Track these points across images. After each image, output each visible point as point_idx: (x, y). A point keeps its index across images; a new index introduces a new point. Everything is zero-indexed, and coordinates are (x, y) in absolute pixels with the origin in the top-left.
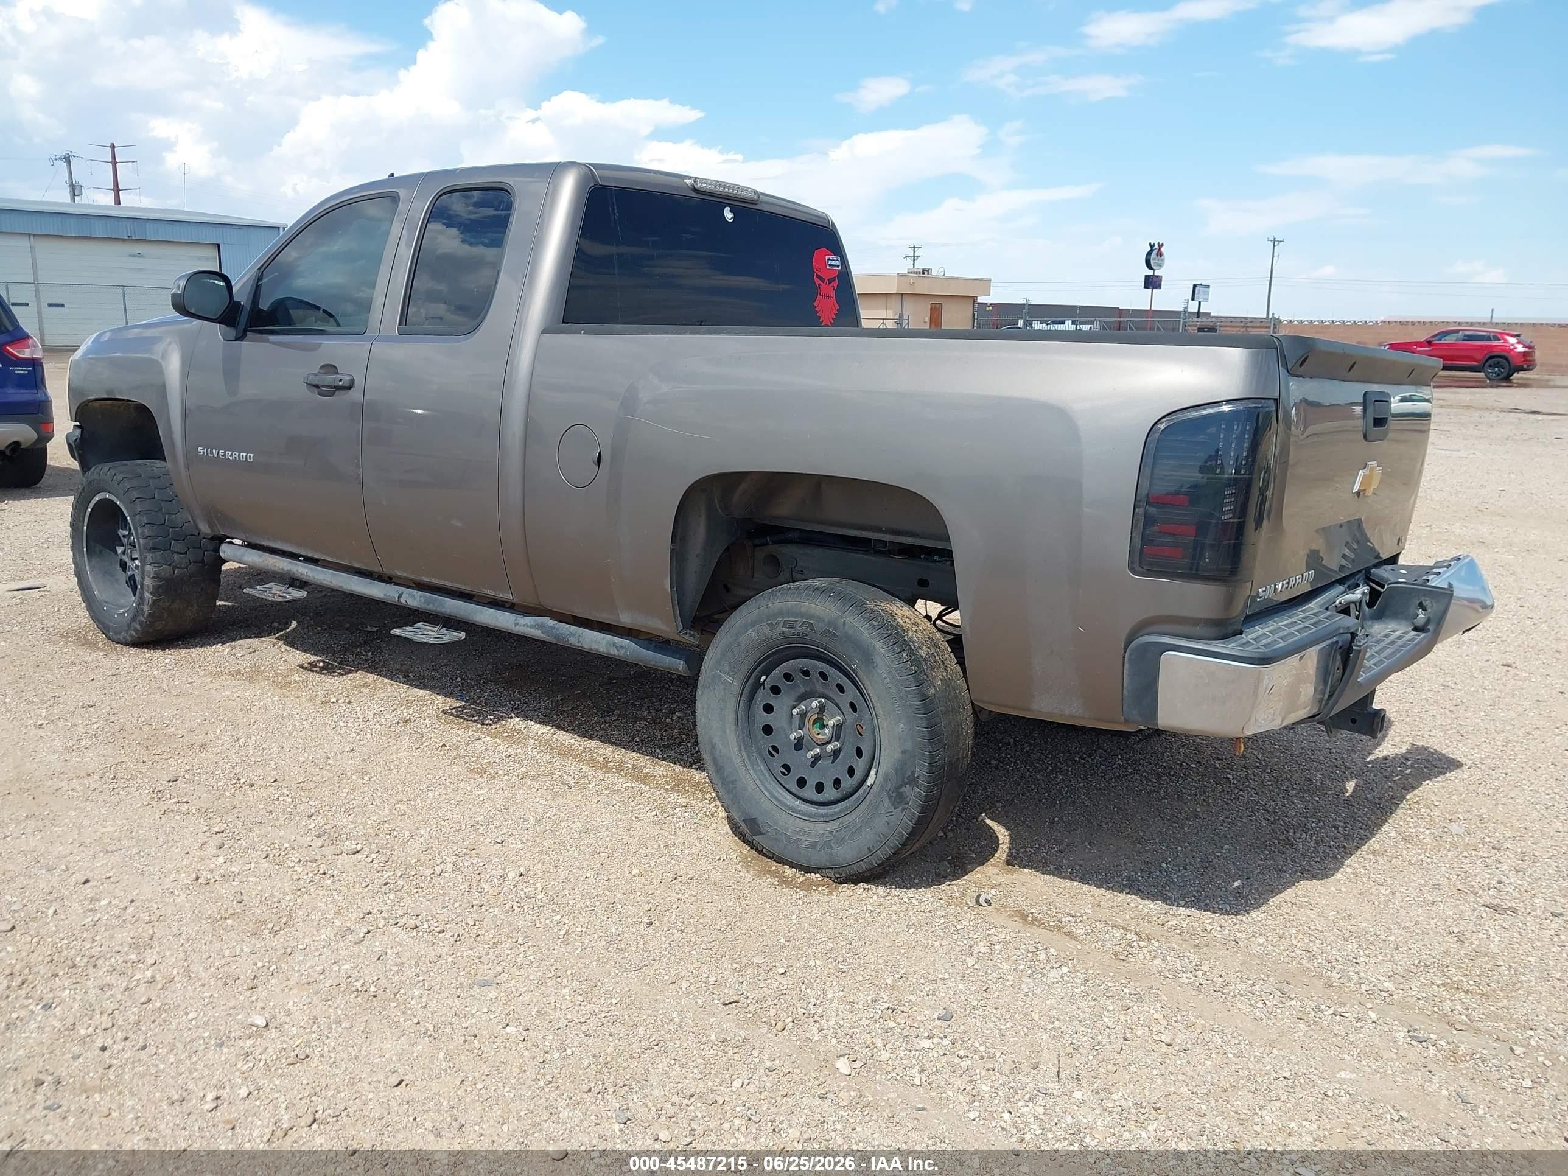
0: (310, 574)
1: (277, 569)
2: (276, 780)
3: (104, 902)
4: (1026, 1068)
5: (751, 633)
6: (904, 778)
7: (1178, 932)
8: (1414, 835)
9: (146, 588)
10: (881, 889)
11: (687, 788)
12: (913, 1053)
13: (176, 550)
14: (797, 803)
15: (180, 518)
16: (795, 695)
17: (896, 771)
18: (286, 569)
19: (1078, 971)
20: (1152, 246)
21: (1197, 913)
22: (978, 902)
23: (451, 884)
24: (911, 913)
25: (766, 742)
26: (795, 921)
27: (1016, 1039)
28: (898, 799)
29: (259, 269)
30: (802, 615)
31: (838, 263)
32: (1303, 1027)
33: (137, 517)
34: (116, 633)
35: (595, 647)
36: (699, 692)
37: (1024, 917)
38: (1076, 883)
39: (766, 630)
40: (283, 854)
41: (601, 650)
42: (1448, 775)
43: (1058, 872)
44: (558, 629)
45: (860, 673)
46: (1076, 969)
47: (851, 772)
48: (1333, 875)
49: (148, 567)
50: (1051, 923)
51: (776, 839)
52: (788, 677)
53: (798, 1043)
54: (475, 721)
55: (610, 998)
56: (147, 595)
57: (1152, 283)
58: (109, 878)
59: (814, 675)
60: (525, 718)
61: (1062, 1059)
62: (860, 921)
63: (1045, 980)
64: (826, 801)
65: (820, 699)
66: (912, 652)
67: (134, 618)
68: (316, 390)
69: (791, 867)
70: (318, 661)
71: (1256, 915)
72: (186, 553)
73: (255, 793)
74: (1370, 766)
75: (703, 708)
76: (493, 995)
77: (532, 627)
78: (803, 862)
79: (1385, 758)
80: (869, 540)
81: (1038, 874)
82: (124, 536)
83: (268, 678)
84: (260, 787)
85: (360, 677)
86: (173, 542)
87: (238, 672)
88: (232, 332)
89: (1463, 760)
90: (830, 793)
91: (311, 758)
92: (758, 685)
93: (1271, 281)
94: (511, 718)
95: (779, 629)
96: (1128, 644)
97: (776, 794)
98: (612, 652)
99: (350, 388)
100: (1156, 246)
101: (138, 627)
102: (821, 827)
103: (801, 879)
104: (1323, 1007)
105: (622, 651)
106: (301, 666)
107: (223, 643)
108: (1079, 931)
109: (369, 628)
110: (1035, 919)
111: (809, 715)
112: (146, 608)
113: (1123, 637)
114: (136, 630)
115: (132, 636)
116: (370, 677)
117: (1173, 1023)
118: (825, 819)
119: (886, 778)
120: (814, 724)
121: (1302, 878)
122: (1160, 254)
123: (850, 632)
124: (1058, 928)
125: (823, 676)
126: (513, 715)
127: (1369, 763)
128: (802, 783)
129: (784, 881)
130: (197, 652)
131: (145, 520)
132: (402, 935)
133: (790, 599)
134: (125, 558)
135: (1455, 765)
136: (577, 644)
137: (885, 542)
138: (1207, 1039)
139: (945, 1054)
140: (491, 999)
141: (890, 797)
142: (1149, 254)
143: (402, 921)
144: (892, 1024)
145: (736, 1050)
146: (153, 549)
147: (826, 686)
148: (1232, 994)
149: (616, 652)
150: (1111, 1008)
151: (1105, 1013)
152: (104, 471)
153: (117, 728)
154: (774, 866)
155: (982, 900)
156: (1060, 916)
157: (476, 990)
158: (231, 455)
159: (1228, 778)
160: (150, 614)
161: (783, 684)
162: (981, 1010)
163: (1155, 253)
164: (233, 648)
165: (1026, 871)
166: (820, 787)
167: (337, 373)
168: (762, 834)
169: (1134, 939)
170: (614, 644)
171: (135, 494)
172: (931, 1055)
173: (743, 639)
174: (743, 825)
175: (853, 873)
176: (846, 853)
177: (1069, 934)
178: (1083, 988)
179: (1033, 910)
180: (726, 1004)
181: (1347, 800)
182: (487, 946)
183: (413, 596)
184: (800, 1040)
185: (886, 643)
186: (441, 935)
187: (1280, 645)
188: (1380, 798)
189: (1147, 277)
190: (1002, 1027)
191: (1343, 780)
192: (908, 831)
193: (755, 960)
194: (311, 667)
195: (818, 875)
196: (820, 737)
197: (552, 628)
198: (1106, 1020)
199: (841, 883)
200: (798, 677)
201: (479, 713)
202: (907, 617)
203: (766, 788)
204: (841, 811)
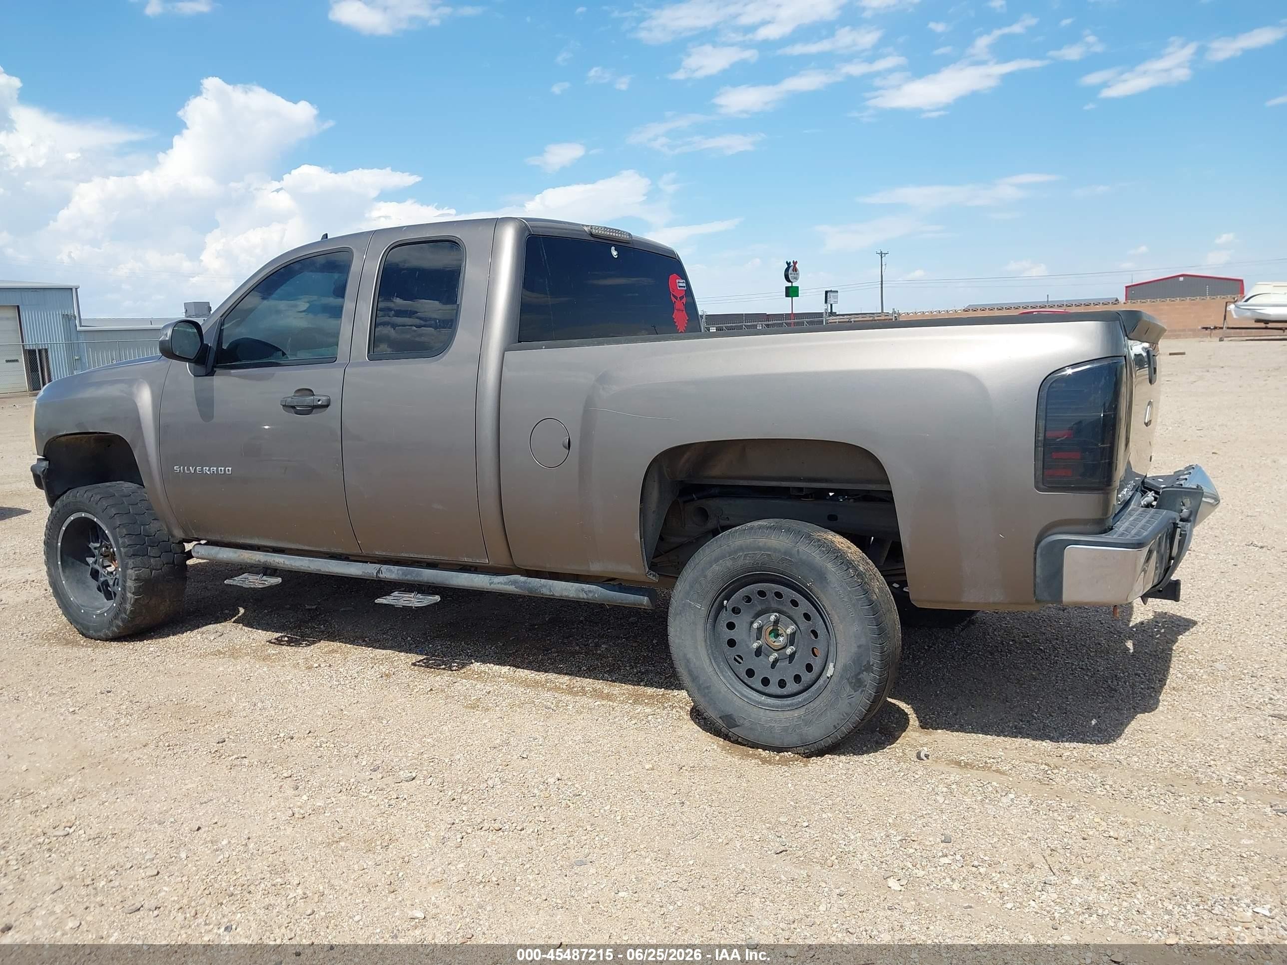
0: (287, 562)
1: (253, 562)
2: (310, 732)
3: (225, 842)
4: (1024, 868)
5: (716, 567)
6: (859, 667)
7: (1074, 760)
8: (1194, 674)
9: (128, 589)
10: (843, 758)
11: (646, 701)
12: (939, 868)
13: (152, 554)
14: (763, 698)
15: (153, 527)
16: (753, 612)
17: (854, 662)
18: (262, 561)
19: (1021, 796)
20: (788, 264)
21: (1081, 745)
22: (919, 757)
23: (506, 793)
24: (875, 772)
25: (731, 653)
26: (792, 788)
27: (1006, 849)
28: (858, 684)
29: (221, 317)
30: (760, 549)
31: (684, 285)
32: (1199, 813)
33: (117, 529)
34: (96, 631)
35: (565, 594)
36: (671, 619)
37: (958, 763)
38: (981, 735)
39: (729, 563)
40: (353, 787)
41: (571, 596)
42: (1191, 630)
43: (962, 729)
44: (529, 583)
45: (815, 589)
46: (1019, 794)
47: (809, 668)
48: (1156, 708)
49: (130, 572)
50: (980, 765)
51: (751, 729)
52: (749, 599)
53: (850, 873)
54: (444, 669)
55: (686, 861)
56: (129, 595)
57: (791, 292)
58: (216, 823)
59: (770, 595)
60: (484, 662)
61: (1047, 858)
62: (841, 782)
63: (1001, 805)
64: (790, 693)
65: (775, 614)
66: (855, 569)
67: (116, 617)
68: (292, 410)
69: (764, 750)
70: (282, 637)
71: (1120, 742)
72: (160, 557)
73: (299, 744)
74: (1135, 629)
75: (676, 631)
76: (592, 871)
77: (505, 584)
78: (777, 743)
79: (1142, 623)
80: (788, 488)
81: (948, 732)
82: (95, 548)
83: (248, 654)
84: (299, 738)
85: (324, 645)
86: (149, 548)
87: (220, 652)
88: (201, 369)
89: (1195, 619)
90: (792, 687)
91: (327, 712)
92: (721, 607)
93: (882, 284)
94: (472, 663)
95: (741, 562)
96: (1038, 543)
97: (745, 693)
98: (581, 596)
99: (327, 406)
100: (792, 264)
101: (120, 624)
102: (788, 714)
103: (778, 758)
104: (1205, 798)
105: (591, 595)
106: (270, 642)
107: (191, 630)
108: (1005, 768)
109: (308, 607)
110: (966, 764)
111: (765, 628)
112: (128, 607)
113: (1034, 537)
114: (118, 627)
115: (113, 632)
116: (336, 645)
117: (1111, 823)
118: (791, 708)
119: (845, 668)
120: (770, 634)
121: (1137, 713)
122: (795, 270)
123: (804, 557)
124: (986, 767)
125: (778, 595)
126: (473, 661)
127: (1133, 627)
128: (766, 682)
129: (764, 761)
130: (172, 640)
131: (125, 531)
132: (491, 837)
133: (748, 537)
134: (97, 567)
135: (1195, 623)
136: (548, 593)
137: (801, 489)
138: (1142, 831)
139: (962, 866)
140: (593, 874)
141: (850, 683)
142: (787, 270)
143: (486, 825)
144: (912, 851)
145: (807, 884)
146: (134, 555)
147: (779, 603)
148: (1139, 798)
149: (585, 596)
150: (1060, 818)
151: (1058, 822)
152: (81, 494)
153: (144, 706)
154: (751, 751)
155: (922, 755)
156: (984, 760)
157: (577, 869)
158: (209, 470)
159: (1041, 649)
160: (131, 611)
161: (743, 605)
162: (968, 832)
163: (791, 269)
164: (203, 633)
165: (939, 731)
166: (782, 684)
167: (313, 395)
168: (738, 726)
169: (1046, 769)
170: (583, 590)
171: (113, 511)
172: (952, 868)
173: (709, 574)
174: (720, 721)
175: (820, 747)
176: (815, 732)
177: (997, 771)
178: (1032, 806)
179: (963, 758)
180: (778, 853)
181: (1133, 655)
182: (565, 835)
183: (391, 571)
184: (850, 871)
185: (835, 563)
186: (523, 832)
187: (1144, 534)
188: (1155, 652)
189: (787, 288)
190: (991, 842)
191: (1123, 642)
192: (867, 708)
193: (781, 819)
194: (279, 642)
195: (790, 753)
196: (775, 644)
197: (525, 582)
198: (1062, 827)
199: (809, 756)
200: (756, 598)
201: (444, 663)
202: (842, 543)
203: (736, 690)
204: (805, 700)
